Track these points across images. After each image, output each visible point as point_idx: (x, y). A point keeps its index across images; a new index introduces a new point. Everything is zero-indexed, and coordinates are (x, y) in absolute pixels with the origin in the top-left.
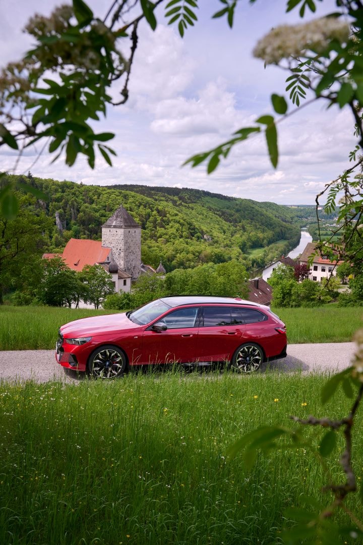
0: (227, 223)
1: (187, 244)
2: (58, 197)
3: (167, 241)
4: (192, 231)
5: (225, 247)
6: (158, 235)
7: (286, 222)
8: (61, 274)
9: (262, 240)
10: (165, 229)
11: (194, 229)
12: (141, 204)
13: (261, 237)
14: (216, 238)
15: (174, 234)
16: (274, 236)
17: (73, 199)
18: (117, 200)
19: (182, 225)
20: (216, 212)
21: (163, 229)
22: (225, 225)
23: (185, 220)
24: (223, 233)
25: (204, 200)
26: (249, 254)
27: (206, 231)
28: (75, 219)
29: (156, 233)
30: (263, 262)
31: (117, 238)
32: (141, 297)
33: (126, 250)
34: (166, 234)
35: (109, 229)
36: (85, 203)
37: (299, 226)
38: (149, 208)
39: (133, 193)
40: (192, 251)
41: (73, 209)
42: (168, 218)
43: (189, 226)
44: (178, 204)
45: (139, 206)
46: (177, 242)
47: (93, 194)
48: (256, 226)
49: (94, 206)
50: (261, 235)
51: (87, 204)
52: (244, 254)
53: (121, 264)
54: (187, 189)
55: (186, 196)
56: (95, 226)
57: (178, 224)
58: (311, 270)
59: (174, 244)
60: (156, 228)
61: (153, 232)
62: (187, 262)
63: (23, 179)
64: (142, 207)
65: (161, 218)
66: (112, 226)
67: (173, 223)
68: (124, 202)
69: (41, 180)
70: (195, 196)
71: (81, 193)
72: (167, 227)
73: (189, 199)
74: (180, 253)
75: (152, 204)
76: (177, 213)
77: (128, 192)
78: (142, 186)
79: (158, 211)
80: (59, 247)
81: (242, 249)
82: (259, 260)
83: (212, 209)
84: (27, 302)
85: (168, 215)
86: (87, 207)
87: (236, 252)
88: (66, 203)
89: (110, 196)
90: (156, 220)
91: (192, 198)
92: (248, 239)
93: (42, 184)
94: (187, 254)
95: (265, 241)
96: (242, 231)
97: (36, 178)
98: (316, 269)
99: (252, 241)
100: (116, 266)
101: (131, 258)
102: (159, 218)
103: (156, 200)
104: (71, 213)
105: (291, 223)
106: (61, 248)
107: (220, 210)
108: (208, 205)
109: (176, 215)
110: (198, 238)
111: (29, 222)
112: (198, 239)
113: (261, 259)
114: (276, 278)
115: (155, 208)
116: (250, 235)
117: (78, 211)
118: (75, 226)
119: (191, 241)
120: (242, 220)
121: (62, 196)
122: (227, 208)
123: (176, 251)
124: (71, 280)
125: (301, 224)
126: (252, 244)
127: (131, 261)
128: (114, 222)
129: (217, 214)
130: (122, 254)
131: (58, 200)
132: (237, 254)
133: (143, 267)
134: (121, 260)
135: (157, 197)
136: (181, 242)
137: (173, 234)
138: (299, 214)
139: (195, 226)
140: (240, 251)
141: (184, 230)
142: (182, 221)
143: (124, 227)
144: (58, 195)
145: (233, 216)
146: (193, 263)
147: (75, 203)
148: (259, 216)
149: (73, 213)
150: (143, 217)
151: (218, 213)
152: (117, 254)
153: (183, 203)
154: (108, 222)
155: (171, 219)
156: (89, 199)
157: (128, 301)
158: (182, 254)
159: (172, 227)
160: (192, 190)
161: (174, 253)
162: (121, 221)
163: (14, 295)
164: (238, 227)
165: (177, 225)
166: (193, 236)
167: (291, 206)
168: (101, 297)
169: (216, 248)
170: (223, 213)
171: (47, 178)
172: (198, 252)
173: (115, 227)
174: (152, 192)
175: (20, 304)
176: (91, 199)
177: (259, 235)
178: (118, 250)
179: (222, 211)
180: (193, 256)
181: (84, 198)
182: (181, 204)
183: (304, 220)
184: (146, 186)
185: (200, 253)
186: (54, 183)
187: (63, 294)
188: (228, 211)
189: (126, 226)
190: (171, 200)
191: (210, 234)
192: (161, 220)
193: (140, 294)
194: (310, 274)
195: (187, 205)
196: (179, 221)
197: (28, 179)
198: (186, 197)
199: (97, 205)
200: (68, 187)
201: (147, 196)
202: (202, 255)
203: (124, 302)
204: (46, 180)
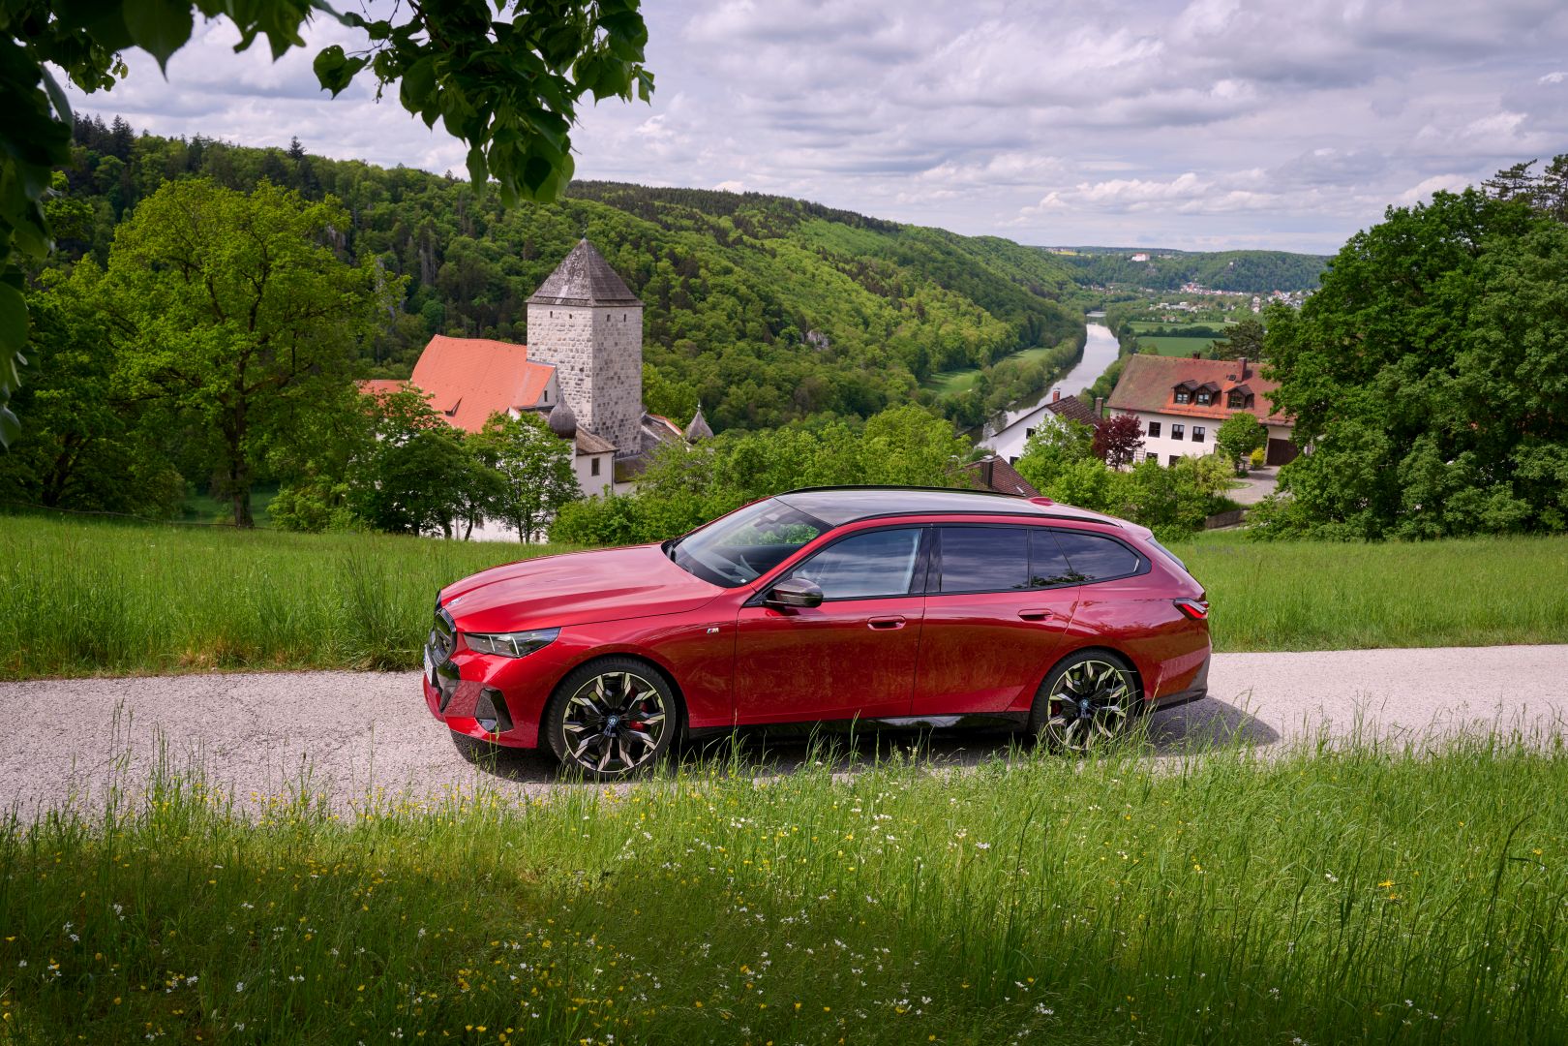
0: (873, 296)
1: (759, 357)
2: (382, 215)
3: (701, 348)
4: (774, 320)
5: (867, 367)
6: (674, 329)
7: (1043, 295)
8: (420, 440)
9: (973, 347)
10: (695, 312)
11: (779, 313)
12: (623, 239)
13: (972, 339)
14: (842, 342)
15: (720, 328)
16: (1009, 337)
17: (424, 222)
18: (554, 226)
19: (745, 301)
20: (841, 265)
21: (688, 312)
22: (868, 303)
23: (751, 287)
24: (862, 327)
25: (806, 230)
26: (939, 386)
27: (814, 320)
28: (431, 281)
29: (669, 323)
30: (978, 410)
31: (572, 335)
32: (664, 509)
33: (598, 372)
34: (698, 327)
35: (550, 309)
36: (460, 232)
37: (1080, 308)
38: (649, 250)
39: (600, 207)
40: (772, 378)
41: (426, 250)
42: (704, 281)
43: (763, 304)
44: (730, 239)
45: (619, 245)
46: (729, 350)
47: (484, 207)
48: (957, 306)
49: (486, 242)
50: (970, 332)
51: (465, 238)
52: (921, 387)
53: (583, 411)
54: (756, 195)
55: (754, 216)
56: (490, 301)
57: (733, 299)
58: (1144, 434)
59: (720, 356)
60: (668, 310)
61: (660, 321)
62: (760, 411)
63: (276, 159)
64: (627, 246)
65: (682, 278)
66: (558, 302)
67: (719, 295)
68: (574, 232)
69: (331, 162)
70: (780, 217)
71: (450, 205)
72: (700, 306)
73: (763, 226)
74: (739, 383)
75: (657, 239)
76: (731, 265)
77: (586, 203)
78: (627, 186)
79: (676, 260)
80: (385, 362)
81: (918, 374)
82: (967, 405)
83: (831, 255)
84: (315, 523)
85: (702, 272)
86: (465, 247)
87: (899, 381)
88: (406, 232)
89: (533, 213)
90: (666, 288)
91: (773, 222)
92: (934, 344)
93: (332, 175)
94: (760, 385)
95: (984, 351)
96: (916, 321)
97: (316, 159)
98: (1155, 430)
99: (944, 348)
100: (570, 419)
101: (614, 393)
102: (677, 281)
103: (667, 227)
104: (419, 264)
105: (1057, 298)
106: (389, 364)
107: (852, 260)
108: (817, 243)
109: (728, 271)
110: (791, 338)
111: (331, 283)
112: (791, 343)
113: (972, 405)
114: (1042, 458)
115: (666, 250)
116: (941, 332)
117: (440, 257)
118: (430, 302)
119: (770, 349)
120: (917, 289)
121: (392, 213)
122: (875, 255)
123: (730, 378)
124: (451, 457)
125: (1088, 304)
126: (945, 360)
127: (612, 403)
128: (565, 289)
129: (844, 271)
130: (588, 384)
131: (381, 224)
132: (906, 388)
133: (647, 422)
134: (584, 401)
135: (670, 220)
136: (742, 351)
137: (716, 326)
138: (1080, 272)
139: (780, 305)
140: (912, 377)
141: (750, 315)
142: (743, 289)
143: (592, 303)
144: (382, 208)
145: (890, 277)
146: (776, 412)
147: (430, 233)
148: (966, 276)
149: (425, 264)
150: (629, 276)
151: (847, 267)
152: (572, 383)
153: (745, 238)
154: (546, 288)
155: (711, 281)
156: (471, 220)
157: (625, 521)
158: (744, 386)
159: (714, 308)
160: (771, 199)
161: (720, 382)
162: (583, 286)
163: (275, 503)
164: (906, 310)
165: (729, 302)
166: (776, 334)
167: (1059, 249)
168: (538, 507)
169: (843, 370)
170: (863, 269)
171: (347, 158)
172: (789, 381)
173: (567, 302)
174: (657, 203)
175: (295, 526)
176: (477, 222)
177: (965, 332)
178: (577, 371)
179: (859, 262)
180: (776, 392)
181: (457, 218)
182: (739, 241)
183: (1096, 291)
184: (638, 186)
185: (797, 382)
186: (367, 172)
187: (427, 499)
188: (876, 261)
189: (597, 301)
190: (712, 227)
191: (827, 327)
192: (682, 286)
193: (663, 501)
194: (1140, 445)
195: (758, 243)
196: (736, 290)
197: (291, 161)
198: (755, 220)
199: (494, 241)
200: (409, 186)
201: (641, 216)
202: (803, 390)
203: (616, 522)
204: (343, 163)
